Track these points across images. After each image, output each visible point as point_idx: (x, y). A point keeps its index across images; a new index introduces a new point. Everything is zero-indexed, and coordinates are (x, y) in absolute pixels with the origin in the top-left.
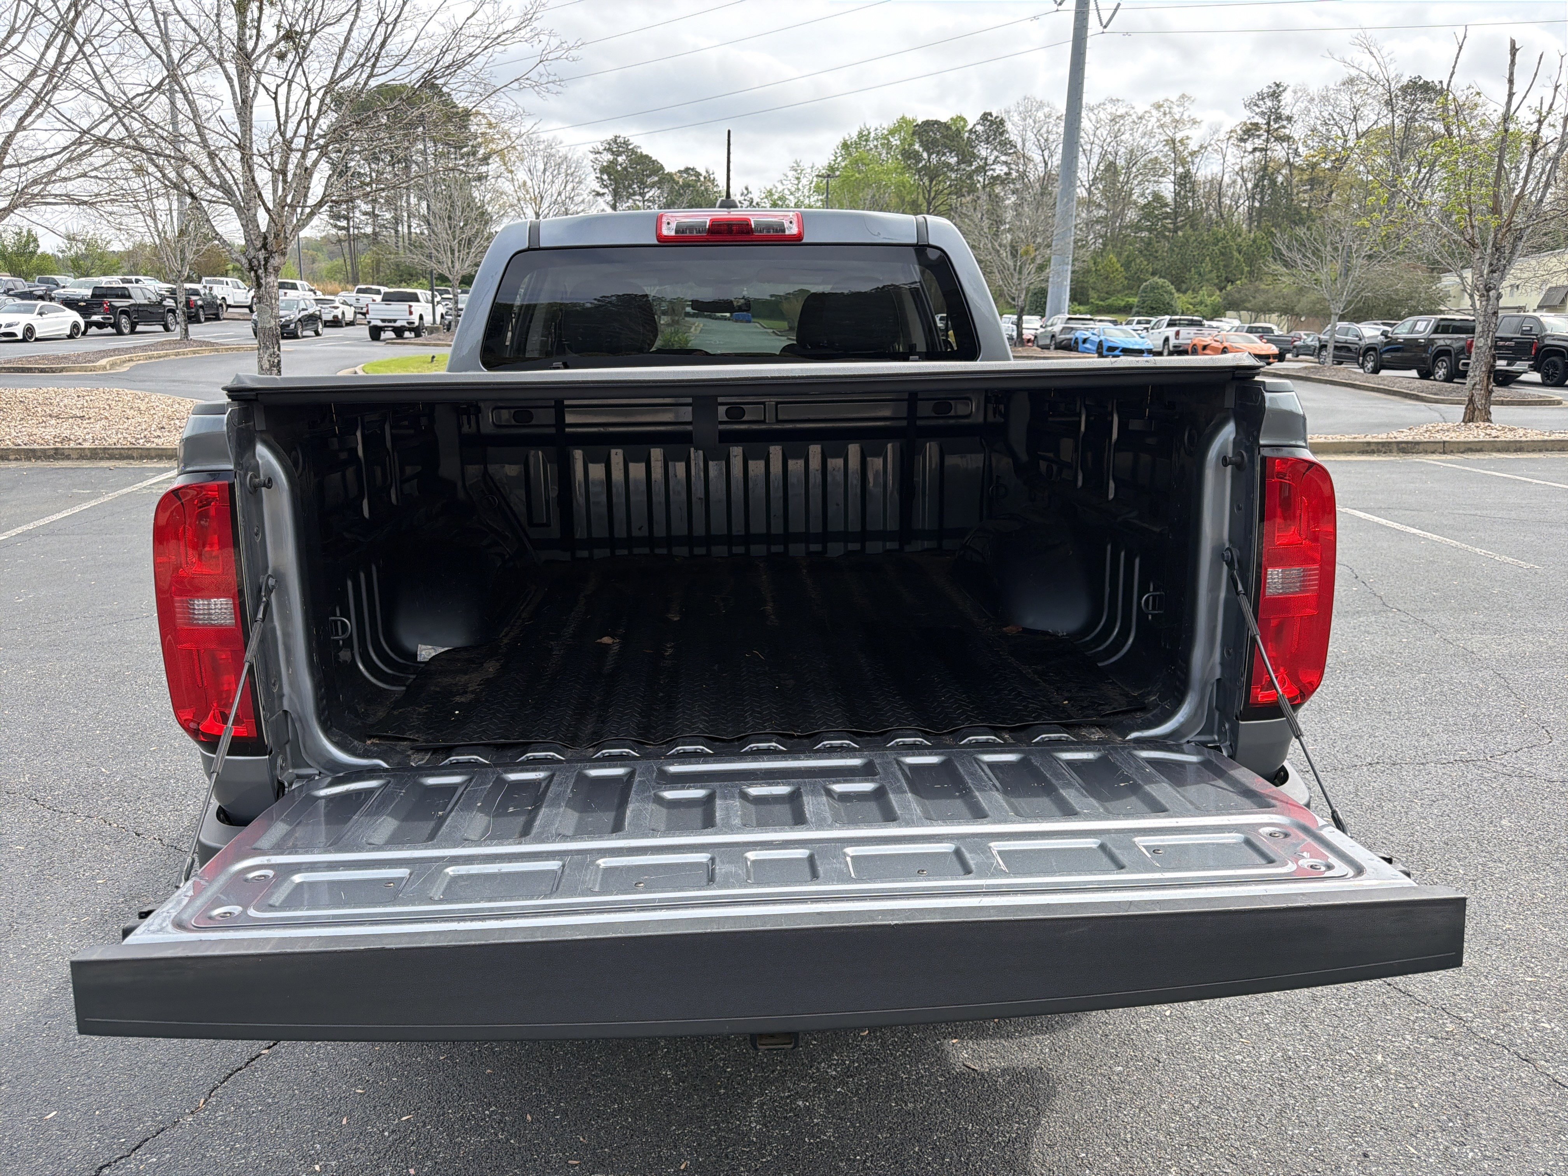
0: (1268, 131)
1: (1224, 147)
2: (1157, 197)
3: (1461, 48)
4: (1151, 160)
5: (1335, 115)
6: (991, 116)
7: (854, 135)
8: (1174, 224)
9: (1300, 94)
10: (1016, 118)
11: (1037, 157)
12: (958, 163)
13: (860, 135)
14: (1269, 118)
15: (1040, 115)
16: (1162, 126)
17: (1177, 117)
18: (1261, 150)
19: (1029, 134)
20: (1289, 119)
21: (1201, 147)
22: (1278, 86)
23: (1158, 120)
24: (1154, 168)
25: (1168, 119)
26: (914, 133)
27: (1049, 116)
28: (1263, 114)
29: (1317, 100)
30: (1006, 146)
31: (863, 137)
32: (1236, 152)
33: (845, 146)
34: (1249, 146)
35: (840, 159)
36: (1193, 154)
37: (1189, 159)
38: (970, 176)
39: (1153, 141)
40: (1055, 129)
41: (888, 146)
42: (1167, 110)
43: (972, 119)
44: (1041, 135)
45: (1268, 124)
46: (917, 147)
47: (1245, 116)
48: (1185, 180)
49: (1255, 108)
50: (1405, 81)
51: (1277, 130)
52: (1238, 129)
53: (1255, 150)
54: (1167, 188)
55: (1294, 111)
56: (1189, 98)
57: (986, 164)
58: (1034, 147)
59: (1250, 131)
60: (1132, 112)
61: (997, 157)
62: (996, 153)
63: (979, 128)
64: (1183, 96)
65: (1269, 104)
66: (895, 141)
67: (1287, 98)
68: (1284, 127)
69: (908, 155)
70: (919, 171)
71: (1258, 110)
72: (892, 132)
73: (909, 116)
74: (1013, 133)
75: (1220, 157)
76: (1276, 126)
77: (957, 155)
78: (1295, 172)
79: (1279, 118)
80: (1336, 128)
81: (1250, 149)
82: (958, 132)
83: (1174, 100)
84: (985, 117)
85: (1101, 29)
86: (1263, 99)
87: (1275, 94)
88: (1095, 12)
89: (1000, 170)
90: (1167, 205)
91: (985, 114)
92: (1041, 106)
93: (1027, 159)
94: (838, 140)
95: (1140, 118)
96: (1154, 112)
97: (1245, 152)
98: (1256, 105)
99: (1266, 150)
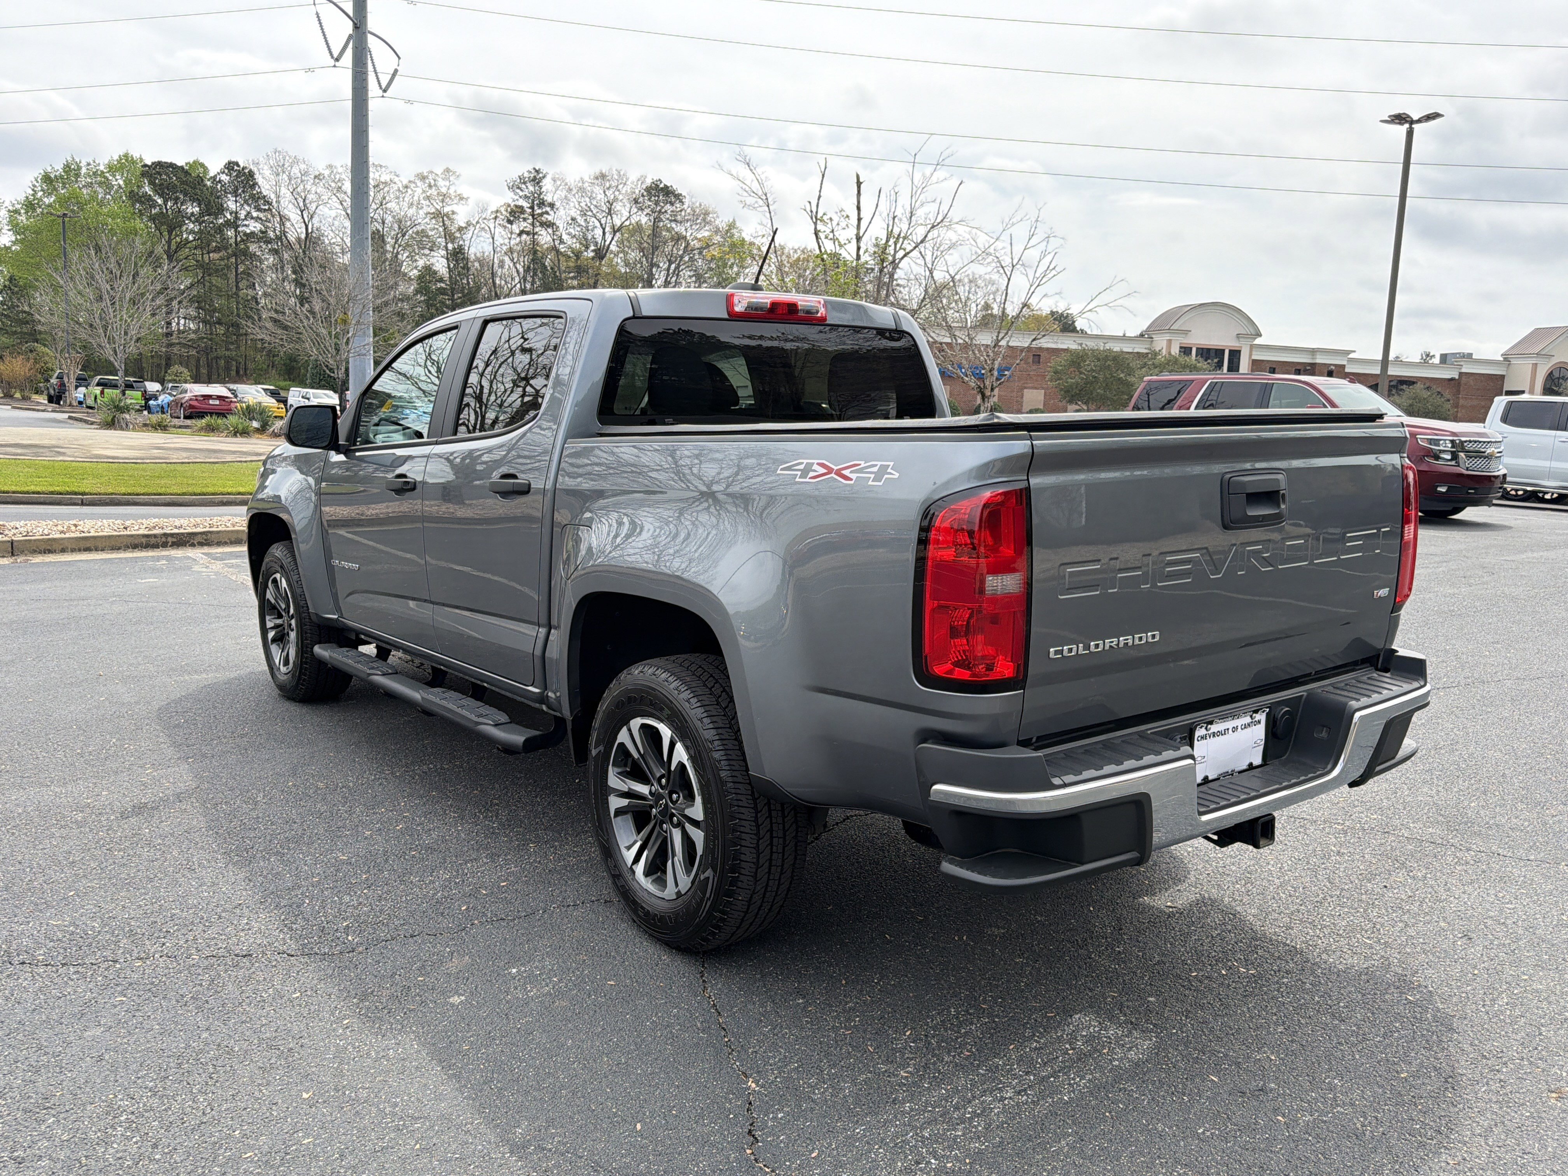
0: (533, 216)
1: (492, 226)
2: (428, 271)
3: (823, 176)
4: (417, 233)
5: (592, 207)
6: (238, 165)
7: (59, 167)
8: (453, 300)
9: (559, 183)
10: (267, 172)
11: (294, 215)
12: (202, 214)
13: (67, 168)
14: (533, 202)
15: (295, 171)
16: (428, 198)
17: (444, 190)
18: (528, 233)
19: (284, 190)
20: (552, 205)
21: (469, 224)
22: (537, 171)
23: (424, 192)
24: (423, 241)
25: (433, 192)
26: (143, 174)
27: (305, 173)
28: (526, 197)
29: (575, 191)
30: (258, 200)
31: (71, 171)
32: (503, 233)
33: (47, 179)
34: (516, 228)
35: (40, 194)
36: (460, 229)
37: (458, 235)
38: (220, 230)
39: (421, 212)
40: (314, 189)
41: (107, 185)
42: (433, 183)
43: (215, 166)
44: (298, 194)
45: (532, 208)
46: (147, 189)
47: (509, 198)
48: (457, 256)
49: (518, 191)
50: (649, 182)
51: (541, 215)
52: (502, 209)
53: (522, 233)
54: (440, 264)
55: (555, 199)
56: (454, 173)
57: (237, 218)
58: (291, 206)
59: (515, 213)
60: (396, 179)
61: (249, 213)
62: (247, 208)
63: (225, 178)
64: (448, 170)
65: (531, 188)
66: (119, 181)
67: (547, 185)
68: (547, 213)
69: (134, 197)
70: (152, 219)
71: (521, 193)
72: (111, 168)
73: (136, 155)
74: (265, 184)
75: (489, 236)
76: (540, 211)
77: (199, 205)
78: (562, 258)
79: (542, 204)
80: (593, 219)
81: (518, 232)
82: (200, 180)
83: (439, 173)
84: (230, 166)
85: (380, 93)
86: (525, 183)
87: (537, 179)
88: (373, 73)
89: (254, 227)
90: (441, 280)
91: (230, 163)
92: (296, 161)
93: (283, 219)
94: (38, 172)
95: (407, 187)
96: (419, 183)
97: (512, 233)
98: (519, 188)
99: (534, 234)
